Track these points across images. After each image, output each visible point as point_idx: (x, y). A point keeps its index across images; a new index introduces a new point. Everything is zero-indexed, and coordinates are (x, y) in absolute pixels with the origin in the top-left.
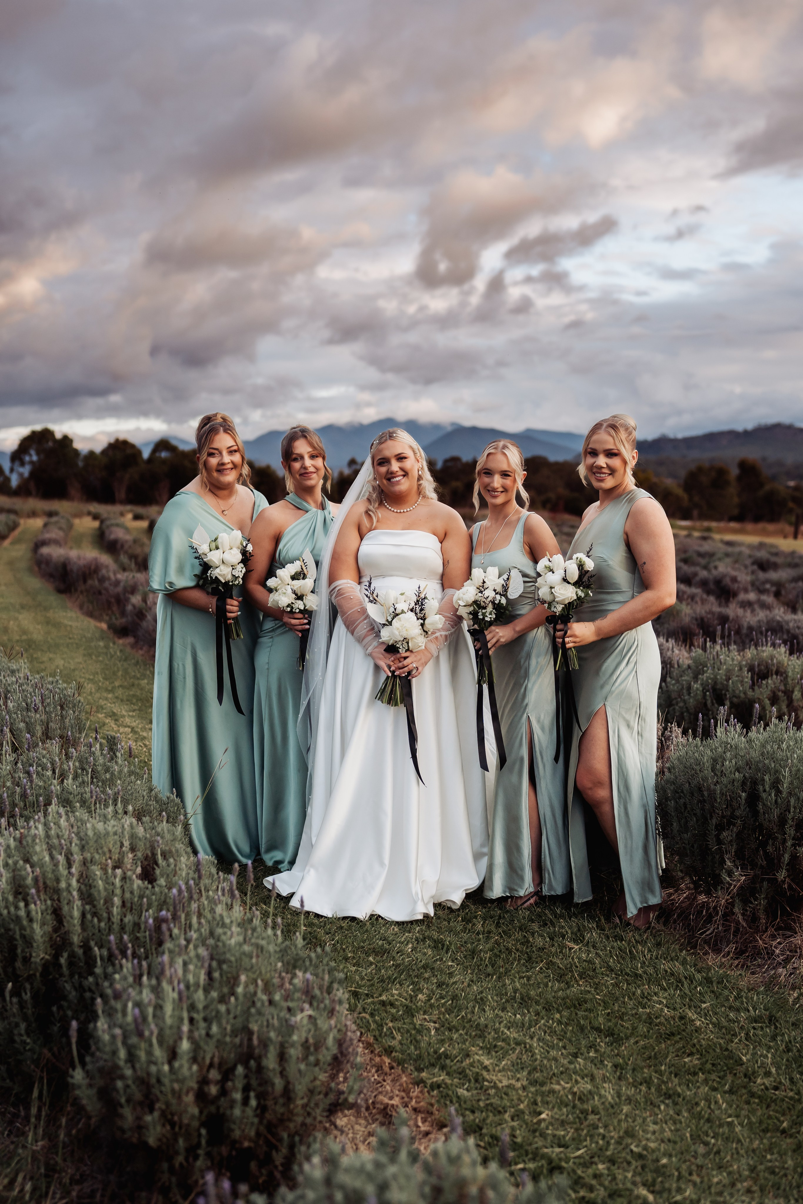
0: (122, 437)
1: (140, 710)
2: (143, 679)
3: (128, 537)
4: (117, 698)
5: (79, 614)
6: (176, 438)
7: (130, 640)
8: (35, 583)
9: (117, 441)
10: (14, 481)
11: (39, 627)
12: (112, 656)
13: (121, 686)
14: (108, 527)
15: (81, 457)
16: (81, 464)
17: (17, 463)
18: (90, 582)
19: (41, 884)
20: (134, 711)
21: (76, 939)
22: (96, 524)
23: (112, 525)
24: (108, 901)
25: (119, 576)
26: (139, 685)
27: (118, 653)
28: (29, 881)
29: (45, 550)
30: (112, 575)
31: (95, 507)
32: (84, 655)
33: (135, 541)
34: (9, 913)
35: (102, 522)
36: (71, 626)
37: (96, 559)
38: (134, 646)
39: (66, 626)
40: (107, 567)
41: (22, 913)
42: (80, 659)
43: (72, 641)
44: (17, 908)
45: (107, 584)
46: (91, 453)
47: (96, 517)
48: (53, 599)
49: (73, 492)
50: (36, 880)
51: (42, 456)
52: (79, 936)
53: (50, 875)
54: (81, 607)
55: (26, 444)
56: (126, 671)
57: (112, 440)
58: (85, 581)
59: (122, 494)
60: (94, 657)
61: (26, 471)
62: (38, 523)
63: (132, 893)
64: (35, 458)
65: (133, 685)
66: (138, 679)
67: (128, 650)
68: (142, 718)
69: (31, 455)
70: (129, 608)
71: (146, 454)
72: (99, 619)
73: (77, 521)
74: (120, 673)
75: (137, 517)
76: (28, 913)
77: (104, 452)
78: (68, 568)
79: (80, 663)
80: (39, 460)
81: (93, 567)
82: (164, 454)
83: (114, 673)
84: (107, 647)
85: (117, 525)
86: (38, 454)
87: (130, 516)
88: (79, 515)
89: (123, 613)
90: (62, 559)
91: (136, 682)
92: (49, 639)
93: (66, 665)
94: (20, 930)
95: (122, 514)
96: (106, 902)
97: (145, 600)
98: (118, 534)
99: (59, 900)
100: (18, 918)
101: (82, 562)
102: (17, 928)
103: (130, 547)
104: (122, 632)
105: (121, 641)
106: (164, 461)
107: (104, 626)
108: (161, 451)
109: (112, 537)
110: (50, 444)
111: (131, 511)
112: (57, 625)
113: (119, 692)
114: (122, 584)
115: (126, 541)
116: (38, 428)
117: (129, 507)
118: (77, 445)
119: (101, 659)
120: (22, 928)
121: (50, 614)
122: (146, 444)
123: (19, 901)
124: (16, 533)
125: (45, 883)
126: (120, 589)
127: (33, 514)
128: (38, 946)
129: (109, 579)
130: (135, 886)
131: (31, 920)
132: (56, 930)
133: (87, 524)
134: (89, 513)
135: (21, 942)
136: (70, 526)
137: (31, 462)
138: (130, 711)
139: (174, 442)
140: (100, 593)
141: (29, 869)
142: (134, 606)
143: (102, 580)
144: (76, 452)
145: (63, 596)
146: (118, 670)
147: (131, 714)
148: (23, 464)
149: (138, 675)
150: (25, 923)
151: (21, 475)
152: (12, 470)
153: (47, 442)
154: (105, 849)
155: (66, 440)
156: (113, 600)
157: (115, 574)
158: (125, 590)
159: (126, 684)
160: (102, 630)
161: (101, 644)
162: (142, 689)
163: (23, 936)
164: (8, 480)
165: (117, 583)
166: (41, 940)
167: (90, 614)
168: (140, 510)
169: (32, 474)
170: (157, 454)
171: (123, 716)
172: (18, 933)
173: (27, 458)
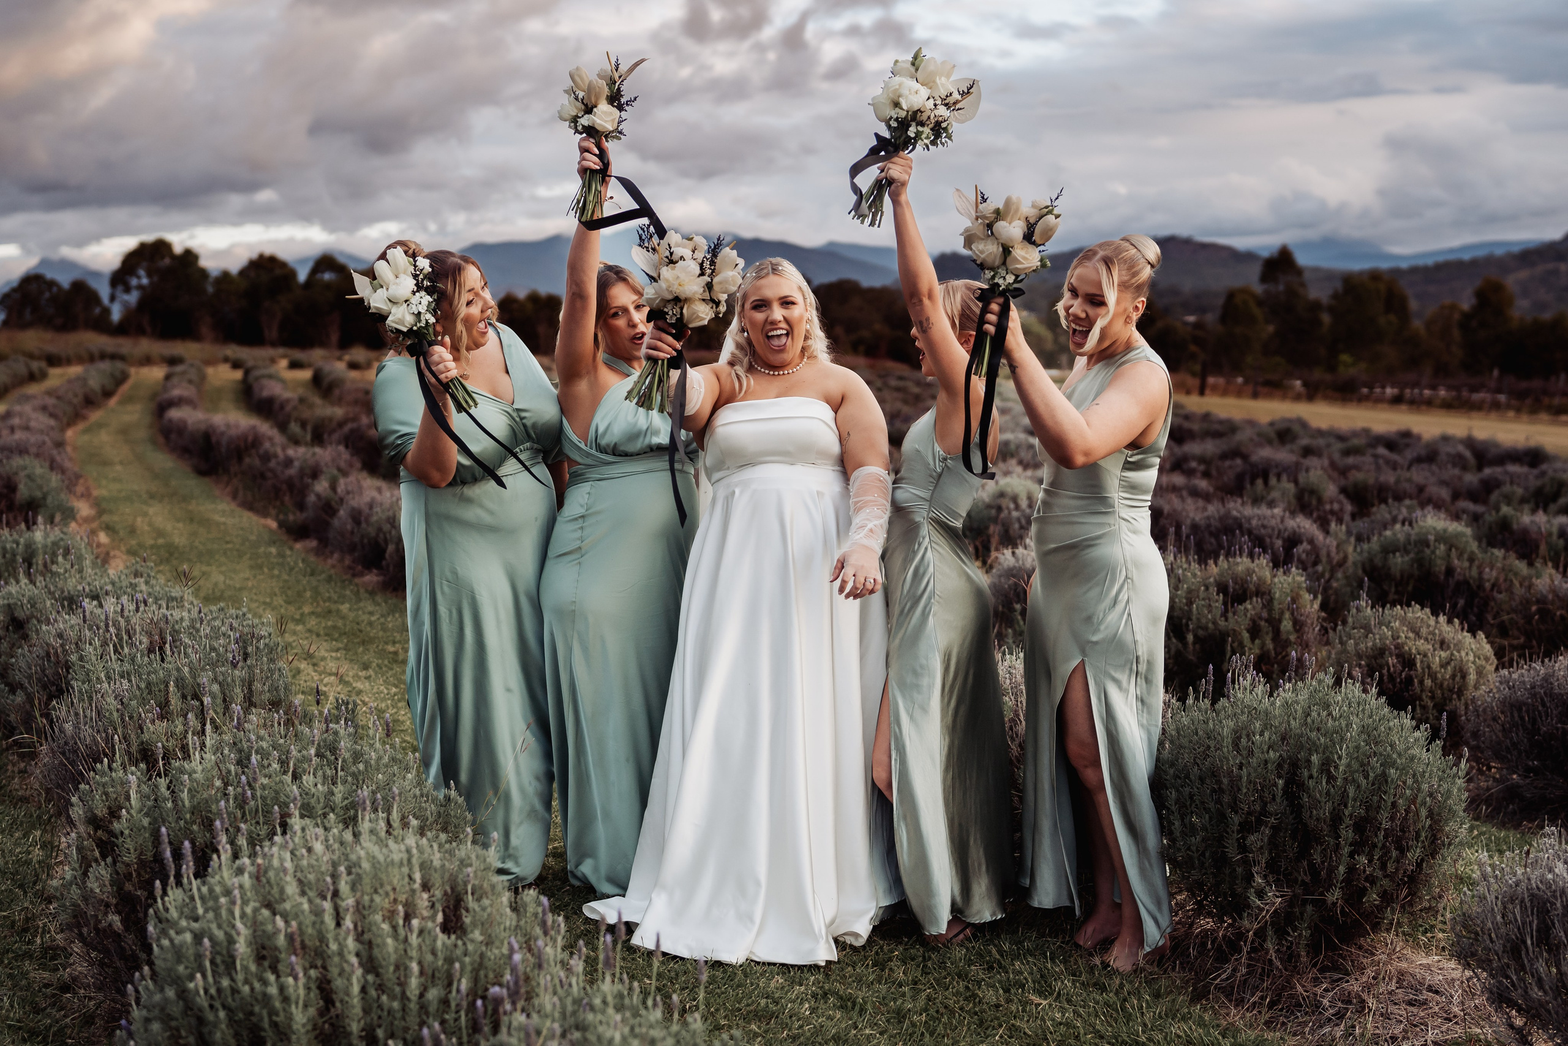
0: (268, 251)
1: (346, 649)
2: (343, 603)
3: (287, 395)
4: (310, 631)
5: (233, 506)
6: (342, 253)
7: (313, 543)
8: (164, 461)
9: (261, 257)
10: (116, 314)
11: (180, 525)
12: (292, 569)
13: (313, 613)
14: (257, 379)
15: (211, 280)
16: (210, 289)
17: (120, 288)
18: (247, 460)
19: (297, 944)
20: (337, 650)
21: (355, 1027)
22: (238, 375)
23: (263, 376)
24: (401, 967)
25: (291, 452)
26: (338, 611)
27: (301, 565)
28: (281, 940)
29: (174, 414)
30: (279, 451)
31: (234, 351)
32: (251, 567)
33: (302, 400)
34: (252, 989)
35: (247, 373)
36: (224, 524)
37: (254, 428)
38: (319, 552)
39: (218, 524)
40: (271, 439)
41: (273, 990)
42: (247, 574)
43: (230, 546)
44: (265, 983)
45: (272, 464)
46: (225, 275)
47: (236, 365)
48: (192, 484)
49: (205, 330)
50: (290, 938)
51: (155, 279)
52: (359, 1021)
53: (310, 930)
54: (234, 496)
55: (133, 261)
56: (316, 592)
57: (254, 255)
58: (240, 459)
59: (273, 333)
60: (266, 570)
61: (133, 298)
62: (157, 373)
63: (434, 953)
64: (145, 281)
65: (330, 612)
66: (336, 602)
67: (312, 558)
68: (351, 661)
69: (139, 277)
70: (312, 498)
71: (302, 276)
72: (264, 514)
73: (210, 371)
74: (308, 594)
75: (294, 365)
76: (282, 989)
77: (243, 272)
78: (214, 439)
79: (248, 579)
80: (151, 283)
81: (250, 438)
82: (327, 276)
83: (300, 594)
84: (281, 555)
85: (270, 377)
86: (149, 275)
87: (284, 363)
88: (211, 362)
89: (301, 506)
90: (203, 427)
91: (333, 607)
92: (197, 544)
93: (228, 582)
94: (270, 1015)
95: (273, 361)
96: (397, 967)
97: (333, 487)
98: (272, 389)
99: (324, 968)
100: (266, 998)
101: (233, 432)
102: (265, 1013)
103: (295, 408)
104: (298, 532)
105: (298, 546)
106: (328, 286)
107: (274, 525)
108: (323, 272)
109: (265, 393)
110: (167, 261)
111: (284, 356)
112: (205, 522)
113: (312, 622)
114: (297, 464)
115: (288, 401)
116: (149, 238)
117: (281, 351)
118: (204, 263)
119: (276, 572)
120: (273, 1012)
121: (193, 506)
122: (303, 261)
123: (265, 970)
124: (125, 387)
125: (302, 942)
126: (292, 472)
127: (147, 361)
128: (298, 1039)
129: (276, 456)
130: (439, 943)
131: (286, 999)
132: (322, 1013)
133: (224, 375)
134: (226, 360)
135: (271, 1034)
136: (203, 377)
137: (140, 287)
138: (332, 651)
139: (342, 260)
140: (263, 476)
141: (280, 922)
142: (318, 496)
143: (266, 457)
144: (203, 273)
145: (207, 480)
146: (305, 591)
147: (334, 654)
148: (128, 289)
149: (335, 597)
150: (277, 1004)
151: (125, 304)
152: (113, 298)
153: (163, 258)
154: (389, 888)
155: (190, 256)
156: (284, 487)
157: (284, 449)
158: (302, 472)
159: (319, 610)
160: (271, 530)
161: (273, 550)
162: (343, 618)
163: (275, 1025)
164: (107, 312)
165: (288, 462)
166: (303, 1031)
167: (249, 506)
168: (299, 355)
169: (142, 304)
170: (319, 276)
171: (323, 659)
172: (266, 1019)
173: (134, 282)
